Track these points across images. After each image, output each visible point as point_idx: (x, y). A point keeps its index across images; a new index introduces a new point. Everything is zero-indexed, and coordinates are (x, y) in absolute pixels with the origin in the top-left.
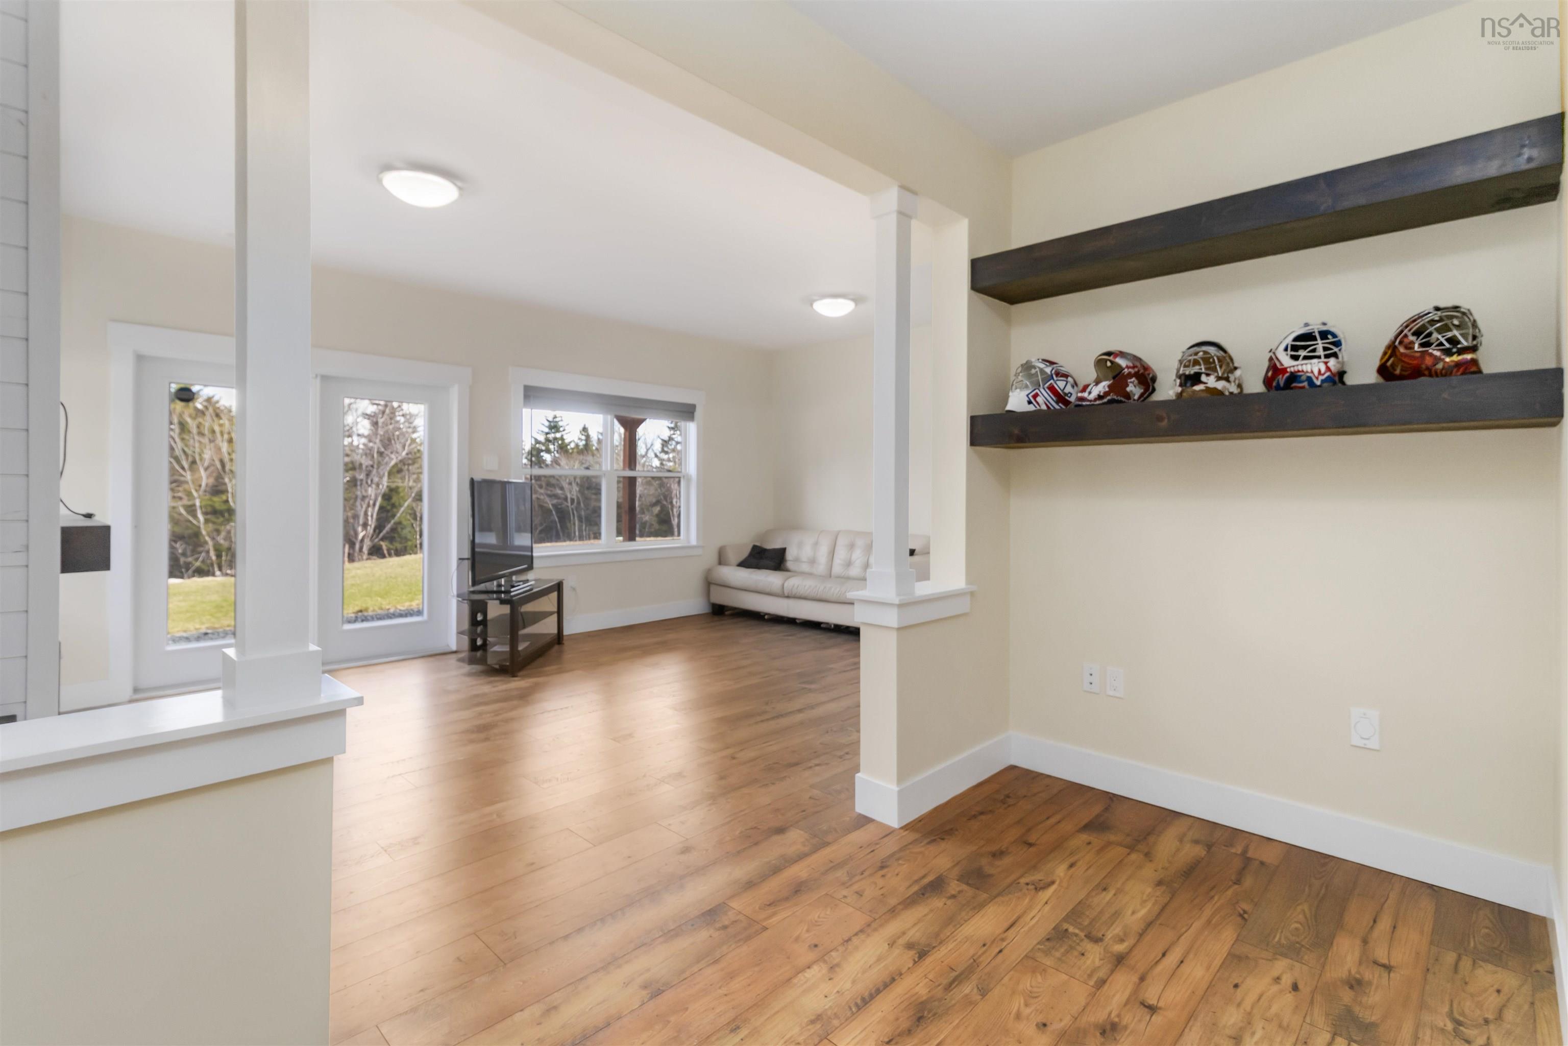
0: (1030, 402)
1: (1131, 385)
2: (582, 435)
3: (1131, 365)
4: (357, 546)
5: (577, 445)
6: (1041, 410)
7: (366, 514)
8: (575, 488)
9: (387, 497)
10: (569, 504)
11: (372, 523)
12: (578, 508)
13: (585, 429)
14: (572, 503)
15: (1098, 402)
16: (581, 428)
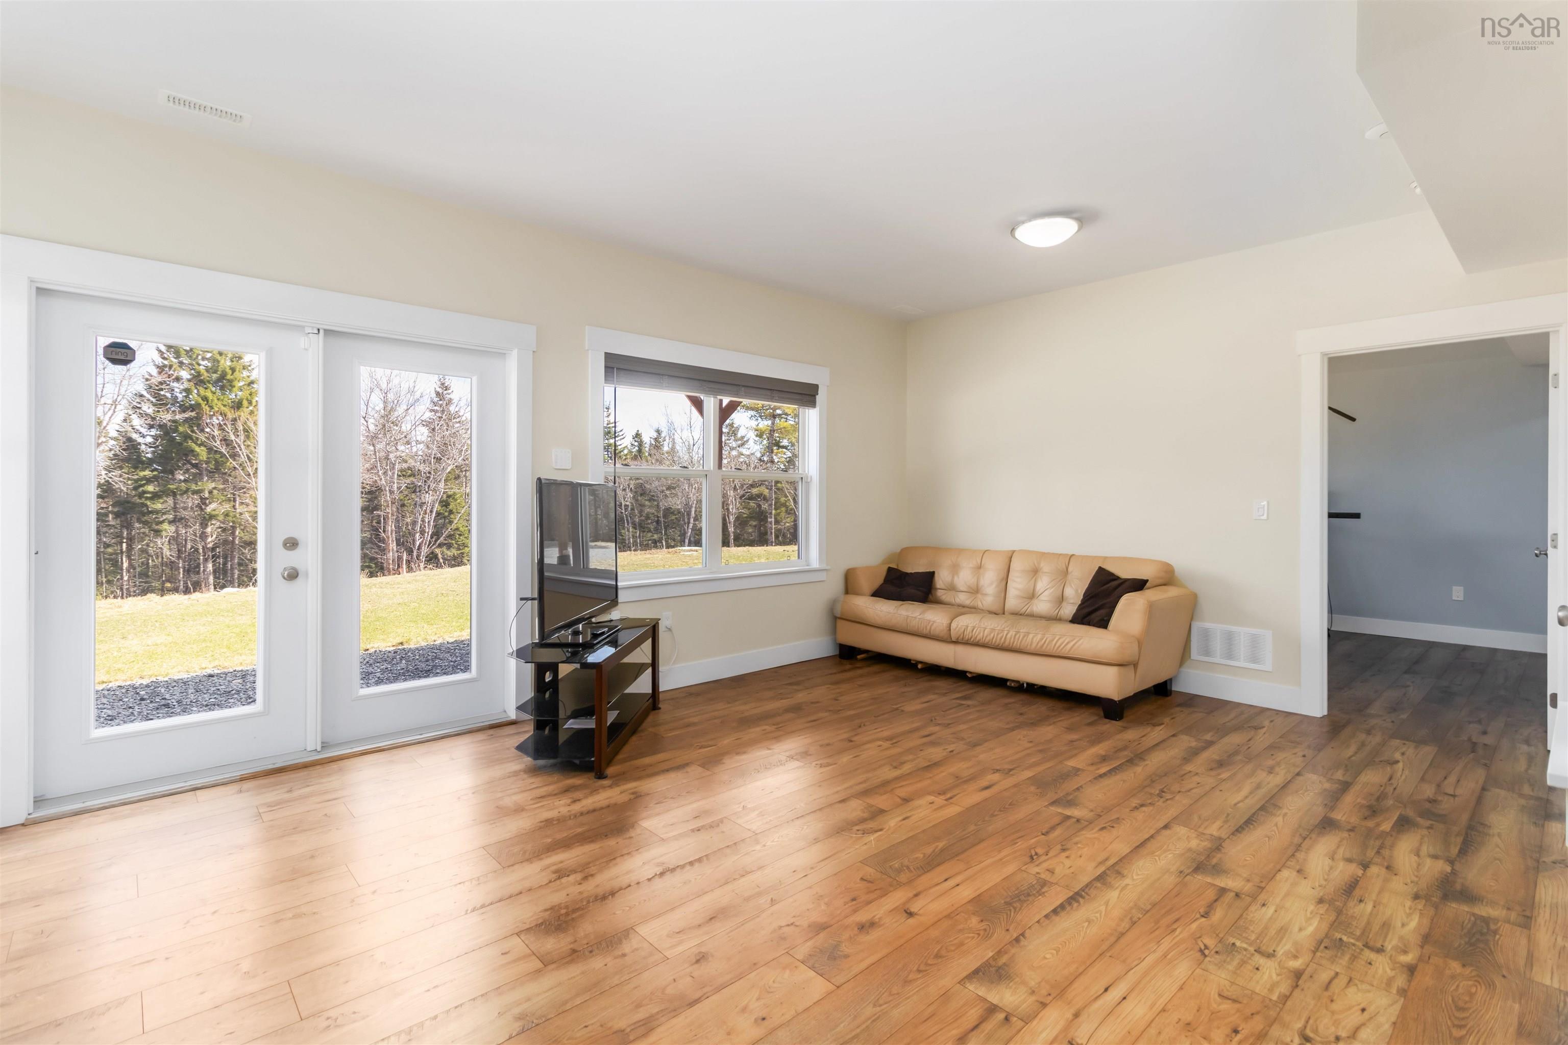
2: (635, 441)
4: (415, 554)
5: (630, 452)
7: (423, 521)
8: (630, 495)
9: (445, 503)
10: (623, 511)
11: (430, 530)
12: (632, 515)
13: (638, 435)
14: (626, 510)
16: (634, 433)
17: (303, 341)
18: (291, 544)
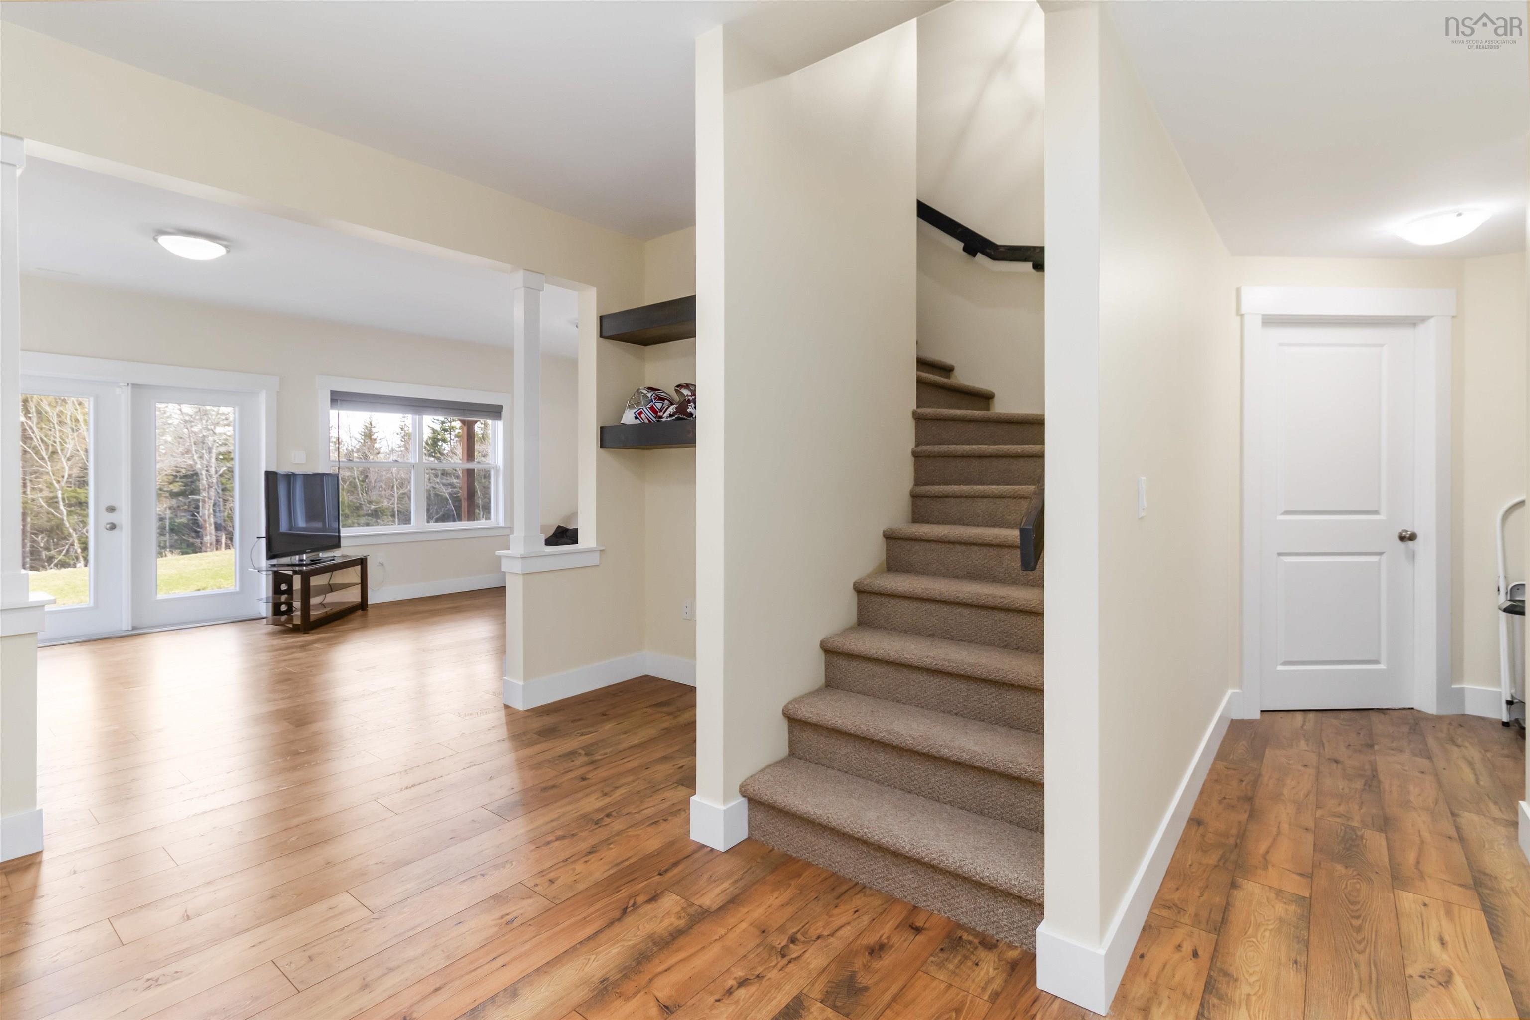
0: (636, 418)
1: (690, 407)
3: (690, 394)
6: (644, 423)
15: (669, 419)
17: (118, 391)
18: (111, 509)
